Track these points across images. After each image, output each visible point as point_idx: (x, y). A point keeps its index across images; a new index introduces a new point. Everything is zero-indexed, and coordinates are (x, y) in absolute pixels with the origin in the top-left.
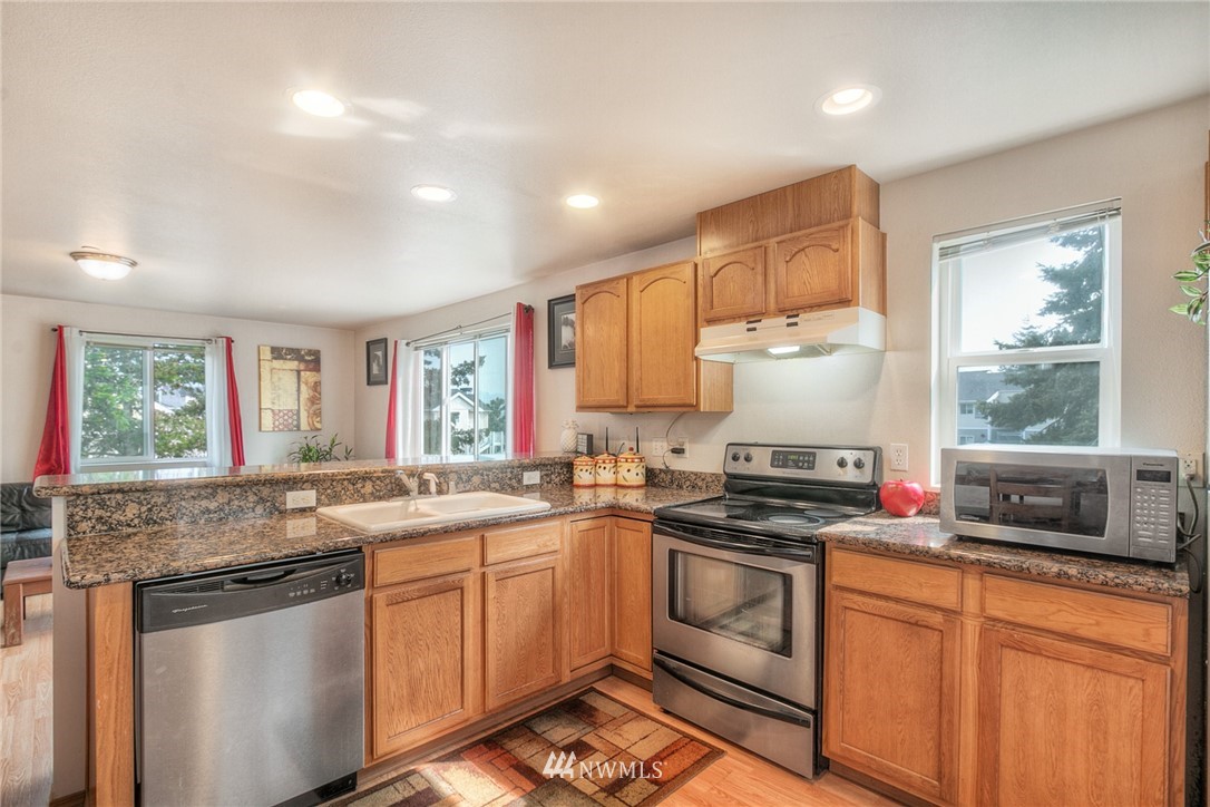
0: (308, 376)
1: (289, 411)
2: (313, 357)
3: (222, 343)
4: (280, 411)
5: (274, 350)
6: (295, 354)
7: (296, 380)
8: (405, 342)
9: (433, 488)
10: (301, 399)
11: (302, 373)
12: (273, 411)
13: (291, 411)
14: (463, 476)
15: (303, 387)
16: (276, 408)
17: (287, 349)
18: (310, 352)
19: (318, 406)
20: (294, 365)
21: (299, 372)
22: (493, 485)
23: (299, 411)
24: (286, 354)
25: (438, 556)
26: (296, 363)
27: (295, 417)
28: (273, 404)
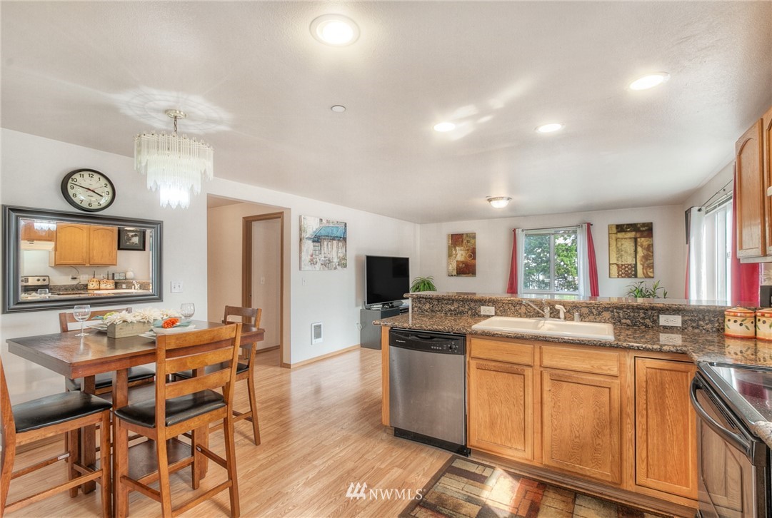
0: (643, 241)
1: (629, 265)
2: (646, 228)
3: (585, 226)
4: (622, 265)
5: (618, 226)
6: (633, 227)
7: (634, 245)
8: (697, 208)
9: (562, 315)
10: (638, 257)
11: (639, 239)
12: (617, 265)
13: (630, 265)
14: (594, 311)
15: (639, 249)
16: (620, 263)
17: (628, 225)
18: (644, 225)
19: (651, 261)
20: (632, 234)
21: (636, 239)
22: (623, 321)
23: (636, 265)
24: (626, 228)
25: (507, 351)
26: (634, 233)
27: (633, 269)
28: (618, 260)
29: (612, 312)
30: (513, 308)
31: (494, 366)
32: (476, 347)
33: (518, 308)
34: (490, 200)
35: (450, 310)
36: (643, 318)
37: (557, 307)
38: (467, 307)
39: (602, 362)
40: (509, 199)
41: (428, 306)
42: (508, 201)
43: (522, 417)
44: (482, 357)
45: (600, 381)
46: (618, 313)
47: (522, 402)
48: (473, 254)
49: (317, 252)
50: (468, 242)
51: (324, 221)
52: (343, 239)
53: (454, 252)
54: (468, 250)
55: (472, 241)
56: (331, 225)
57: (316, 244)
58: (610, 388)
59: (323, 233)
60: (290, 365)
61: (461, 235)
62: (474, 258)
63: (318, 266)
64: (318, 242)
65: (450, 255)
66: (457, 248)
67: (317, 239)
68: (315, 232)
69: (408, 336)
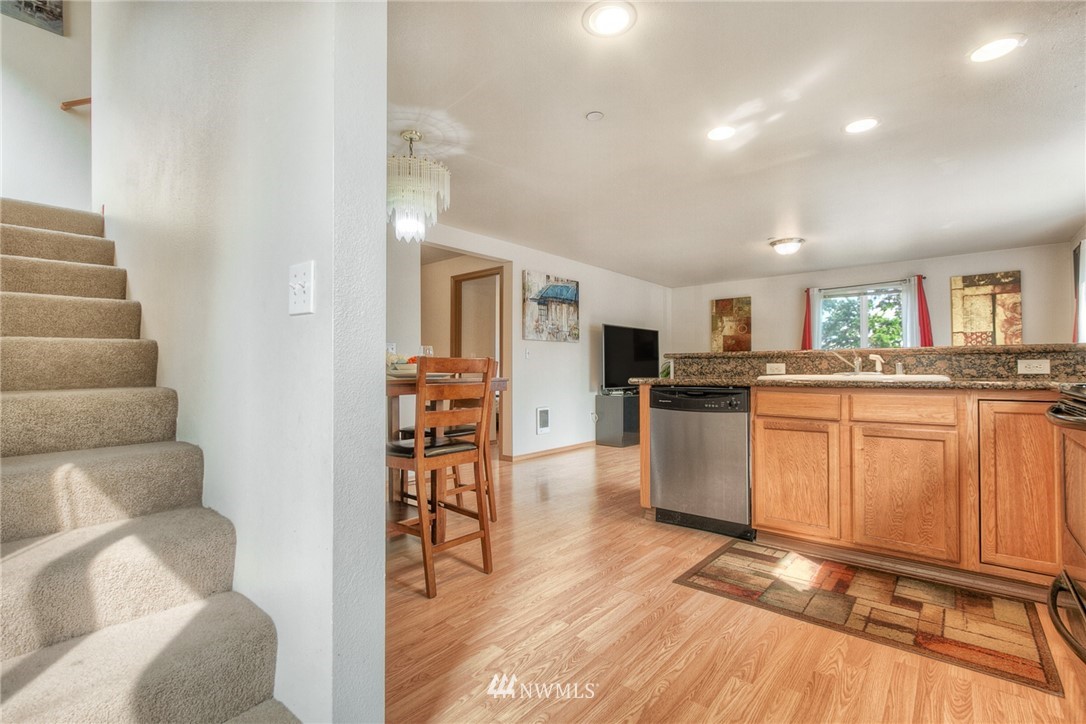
0: (1007, 299)
1: (982, 333)
2: (1010, 279)
3: (914, 281)
4: (972, 334)
5: (965, 279)
6: (990, 279)
7: (991, 304)
9: (879, 367)
10: (997, 321)
11: (998, 296)
12: (965, 334)
13: (986, 333)
14: (923, 360)
15: (999, 310)
16: (968, 331)
17: (980, 276)
18: (1007, 275)
19: (1019, 327)
20: (989, 289)
21: (993, 296)
23: (994, 332)
24: (979, 280)
25: (805, 403)
26: (991, 287)
27: (990, 339)
28: (965, 327)
29: (950, 360)
30: (810, 363)
31: (788, 424)
32: (763, 402)
33: (817, 363)
34: (773, 244)
35: (727, 371)
36: (994, 366)
37: (872, 357)
38: (748, 366)
39: (934, 409)
40: (801, 240)
41: (695, 367)
42: (800, 244)
43: (825, 485)
44: (771, 413)
45: (931, 433)
46: (958, 361)
47: (825, 467)
48: (746, 325)
49: (544, 318)
50: (740, 309)
51: (552, 279)
52: (574, 302)
53: (720, 324)
54: (740, 321)
55: (746, 309)
56: (560, 284)
57: (543, 307)
58: (944, 441)
59: (551, 293)
60: (511, 457)
61: (730, 301)
62: (749, 332)
63: (544, 336)
64: (544, 304)
65: (714, 328)
66: (725, 319)
67: (544, 301)
68: (540, 292)
69: (674, 394)
